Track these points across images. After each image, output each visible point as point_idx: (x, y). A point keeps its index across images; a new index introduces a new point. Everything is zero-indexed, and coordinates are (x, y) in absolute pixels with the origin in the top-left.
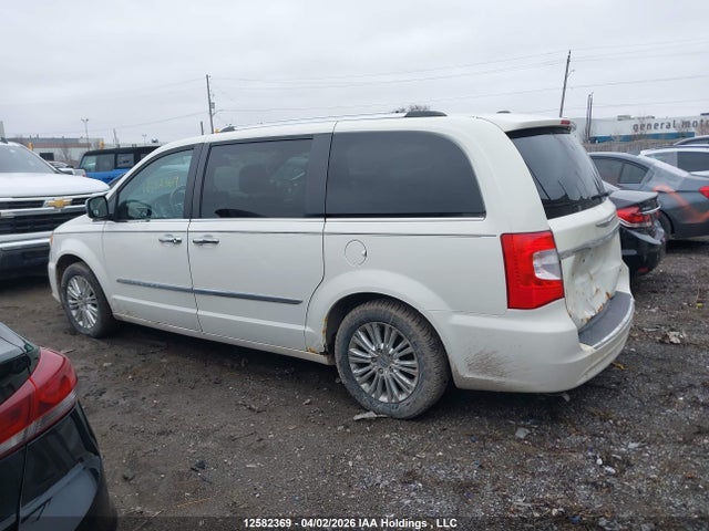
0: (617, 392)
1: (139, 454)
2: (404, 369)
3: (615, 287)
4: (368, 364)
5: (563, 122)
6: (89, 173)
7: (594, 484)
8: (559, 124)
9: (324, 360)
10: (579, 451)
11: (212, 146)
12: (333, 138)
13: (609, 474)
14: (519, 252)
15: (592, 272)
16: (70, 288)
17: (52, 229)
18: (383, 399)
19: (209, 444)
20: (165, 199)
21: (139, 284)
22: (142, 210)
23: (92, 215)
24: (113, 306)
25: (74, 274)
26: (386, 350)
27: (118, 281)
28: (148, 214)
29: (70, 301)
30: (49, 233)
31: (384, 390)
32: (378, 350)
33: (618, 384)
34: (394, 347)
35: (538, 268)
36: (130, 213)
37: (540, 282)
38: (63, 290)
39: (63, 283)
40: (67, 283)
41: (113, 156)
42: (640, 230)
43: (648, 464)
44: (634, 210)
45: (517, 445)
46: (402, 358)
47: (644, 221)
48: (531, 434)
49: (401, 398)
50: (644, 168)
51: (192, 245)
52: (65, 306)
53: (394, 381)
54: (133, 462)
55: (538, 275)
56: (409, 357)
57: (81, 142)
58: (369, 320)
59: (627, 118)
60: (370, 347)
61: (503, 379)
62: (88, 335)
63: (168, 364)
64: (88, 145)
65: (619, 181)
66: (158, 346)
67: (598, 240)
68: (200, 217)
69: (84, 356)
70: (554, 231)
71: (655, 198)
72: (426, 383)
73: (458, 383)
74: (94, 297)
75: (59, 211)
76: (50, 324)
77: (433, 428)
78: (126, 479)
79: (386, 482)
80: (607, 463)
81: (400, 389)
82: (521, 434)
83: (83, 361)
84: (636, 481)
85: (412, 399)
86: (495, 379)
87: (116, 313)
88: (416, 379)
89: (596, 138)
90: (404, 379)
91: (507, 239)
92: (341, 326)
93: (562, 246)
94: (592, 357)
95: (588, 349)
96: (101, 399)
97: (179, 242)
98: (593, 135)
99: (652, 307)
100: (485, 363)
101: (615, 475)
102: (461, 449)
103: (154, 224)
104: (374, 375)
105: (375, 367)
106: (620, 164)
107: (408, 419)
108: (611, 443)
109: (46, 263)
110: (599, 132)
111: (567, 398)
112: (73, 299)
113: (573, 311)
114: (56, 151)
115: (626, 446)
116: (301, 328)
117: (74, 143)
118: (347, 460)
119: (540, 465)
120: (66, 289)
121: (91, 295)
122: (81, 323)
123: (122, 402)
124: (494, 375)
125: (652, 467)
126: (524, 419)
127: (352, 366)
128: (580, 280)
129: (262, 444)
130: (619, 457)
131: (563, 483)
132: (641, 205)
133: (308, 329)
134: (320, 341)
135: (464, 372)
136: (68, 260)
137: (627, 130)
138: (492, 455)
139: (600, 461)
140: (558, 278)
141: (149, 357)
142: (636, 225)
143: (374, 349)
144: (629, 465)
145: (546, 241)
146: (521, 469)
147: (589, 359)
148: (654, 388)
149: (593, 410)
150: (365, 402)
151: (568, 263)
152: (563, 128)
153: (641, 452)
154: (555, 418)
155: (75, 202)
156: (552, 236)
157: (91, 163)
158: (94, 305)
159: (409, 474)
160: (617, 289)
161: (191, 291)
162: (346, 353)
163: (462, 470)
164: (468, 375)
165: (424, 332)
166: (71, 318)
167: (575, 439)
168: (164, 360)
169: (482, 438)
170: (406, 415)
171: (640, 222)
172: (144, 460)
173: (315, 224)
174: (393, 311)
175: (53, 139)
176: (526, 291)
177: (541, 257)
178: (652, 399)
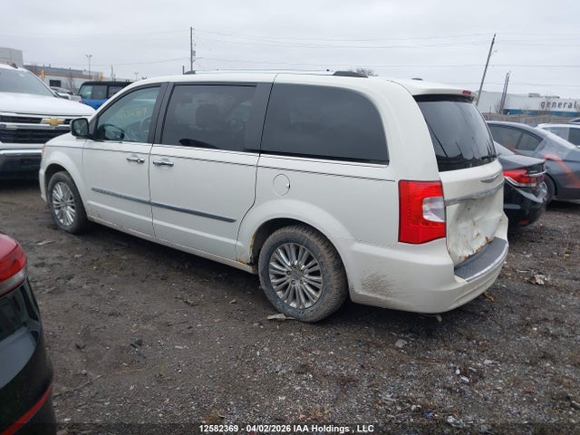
0: (484, 318)
1: (92, 329)
2: (311, 283)
3: (494, 233)
4: (283, 276)
5: (464, 92)
6: (84, 100)
7: (450, 389)
8: (461, 93)
9: (249, 269)
10: (443, 362)
11: (175, 85)
12: (273, 87)
13: (463, 382)
14: (412, 197)
15: (476, 219)
16: (55, 192)
17: (44, 142)
18: (293, 305)
19: (149, 326)
20: (135, 126)
21: (108, 193)
22: (116, 133)
23: (75, 134)
24: (88, 209)
25: (58, 181)
26: (299, 266)
27: (93, 189)
28: (121, 137)
29: (54, 202)
30: (41, 145)
31: (294, 297)
32: (293, 265)
33: (487, 312)
34: (305, 265)
35: (427, 212)
36: (107, 135)
37: (428, 223)
38: (50, 193)
39: (49, 186)
40: (53, 187)
41: (106, 87)
42: (526, 189)
43: (496, 378)
44: (523, 172)
45: (395, 352)
46: (311, 274)
47: (530, 182)
48: (408, 345)
49: (307, 305)
50: (539, 138)
51: (152, 165)
52: (50, 205)
53: (303, 291)
54: (86, 334)
55: (426, 217)
56: (316, 273)
57: (84, 73)
58: (287, 241)
59: (537, 96)
60: (286, 262)
61: (388, 299)
62: (67, 231)
63: (126, 261)
64: (90, 77)
65: (516, 147)
66: (121, 246)
67: (482, 194)
68: (161, 143)
69: (61, 247)
70: (443, 182)
71: (542, 164)
72: (327, 296)
73: (353, 298)
74: (73, 200)
75: (54, 128)
76: (37, 219)
77: (329, 332)
78: (78, 347)
79: (284, 371)
80: (464, 373)
81: (307, 299)
82: (400, 344)
83: (60, 251)
84: (485, 391)
85: (316, 306)
86: (383, 298)
87: (89, 215)
88: (320, 292)
89: (508, 110)
90: (311, 290)
91: (404, 185)
92: (266, 243)
93: (448, 194)
94: (464, 288)
95: (461, 282)
96: (69, 282)
97: (142, 162)
98: (506, 107)
99: (528, 253)
100: (375, 284)
101: (468, 384)
102: (349, 351)
103: (126, 146)
104: (287, 285)
105: (288, 279)
106: (519, 133)
107: (312, 323)
108: (471, 359)
109: (38, 170)
110: (511, 105)
111: (440, 319)
112: (57, 201)
113: (453, 249)
114: (63, 80)
115: (482, 363)
116: (234, 242)
117: (78, 74)
118: (256, 350)
119: (410, 370)
120: (52, 192)
121: (71, 199)
122: (62, 221)
123: (85, 287)
124: (381, 295)
125: (500, 381)
126: (405, 332)
127: (271, 276)
128: (463, 225)
129: (190, 331)
130: (474, 370)
131: (425, 386)
132: (529, 168)
133: (239, 243)
134: (247, 254)
135: (359, 290)
136: (55, 168)
137: (535, 105)
138: (373, 358)
139: (458, 372)
140: (442, 221)
141: (114, 253)
142: (523, 185)
143: (289, 264)
144: (482, 377)
145: (436, 189)
146: (394, 372)
147: (462, 289)
148: (515, 318)
149: (462, 331)
150: (279, 306)
151: (452, 209)
152: (465, 97)
153: (493, 368)
154: (430, 334)
155: (67, 121)
156: (441, 186)
157: (88, 91)
158: (73, 207)
159: (304, 366)
160: (496, 236)
161: (149, 203)
162: (267, 266)
163: (347, 367)
164: (361, 293)
165: (330, 255)
166: (54, 216)
167: (442, 352)
168: (124, 257)
169: (368, 344)
170: (310, 319)
171: (526, 183)
172: (95, 334)
173: (252, 158)
174: (307, 235)
175: (62, 69)
176: (415, 229)
177: (431, 202)
178: (512, 327)
